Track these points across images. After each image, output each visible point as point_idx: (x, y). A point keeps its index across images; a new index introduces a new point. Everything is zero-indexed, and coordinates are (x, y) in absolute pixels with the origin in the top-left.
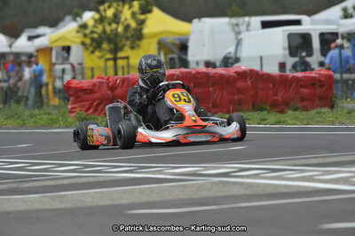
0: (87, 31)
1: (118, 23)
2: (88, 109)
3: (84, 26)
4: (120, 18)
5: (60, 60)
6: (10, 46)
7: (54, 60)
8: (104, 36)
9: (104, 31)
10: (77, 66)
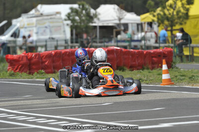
0: (156, 14)
1: (174, 9)
2: (17, 69)
7: (146, 29)
8: (165, 16)
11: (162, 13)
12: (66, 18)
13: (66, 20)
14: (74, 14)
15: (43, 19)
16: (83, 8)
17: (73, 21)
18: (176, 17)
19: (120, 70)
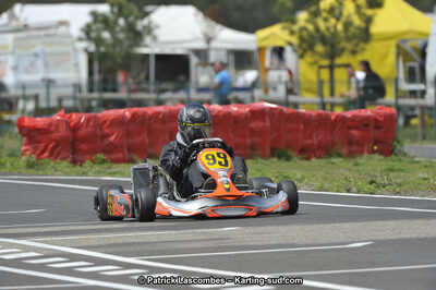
1: (338, 20)
2: (43, 152)
6: (208, 42)
7: (267, 64)
9: (317, 29)
11: (310, 27)
12: (83, 35)
13: (80, 39)
14: (100, 26)
15: (29, 37)
16: (120, 13)
17: (99, 41)
18: (342, 35)
19: (279, 157)
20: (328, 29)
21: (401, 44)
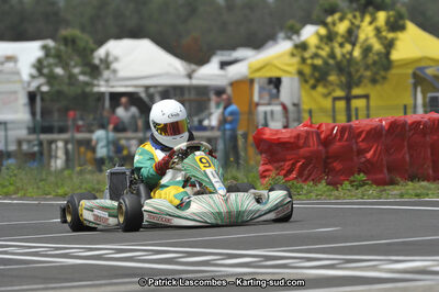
0: (307, 55)
1: (354, 45)
2: (290, 172)
3: (303, 47)
4: (357, 37)
5: (266, 98)
6: (190, 76)
7: (256, 98)
8: (331, 62)
9: (332, 55)
10: (290, 107)
11: (323, 53)
17: (51, 78)
20: (344, 56)
21: (418, 72)
